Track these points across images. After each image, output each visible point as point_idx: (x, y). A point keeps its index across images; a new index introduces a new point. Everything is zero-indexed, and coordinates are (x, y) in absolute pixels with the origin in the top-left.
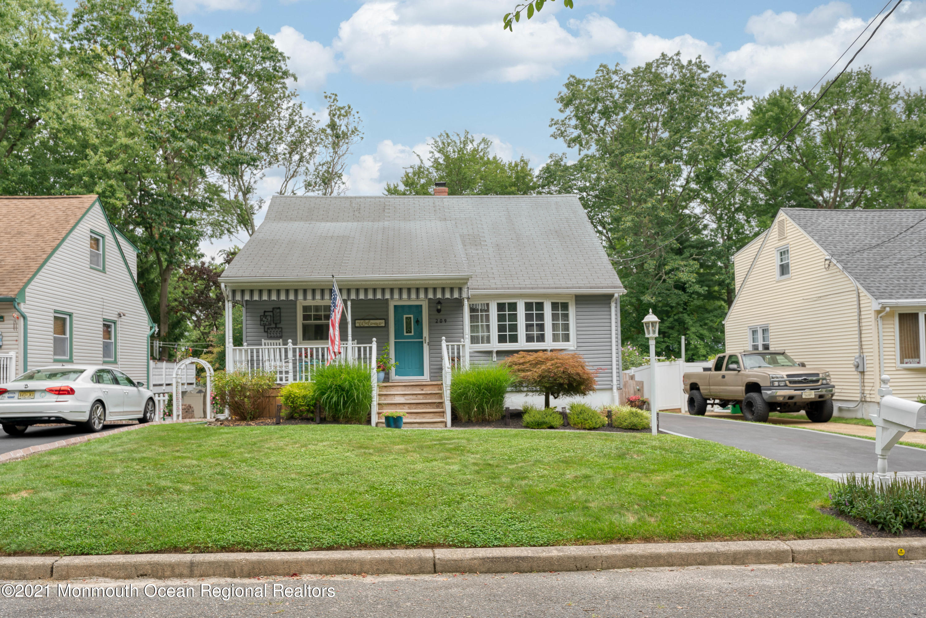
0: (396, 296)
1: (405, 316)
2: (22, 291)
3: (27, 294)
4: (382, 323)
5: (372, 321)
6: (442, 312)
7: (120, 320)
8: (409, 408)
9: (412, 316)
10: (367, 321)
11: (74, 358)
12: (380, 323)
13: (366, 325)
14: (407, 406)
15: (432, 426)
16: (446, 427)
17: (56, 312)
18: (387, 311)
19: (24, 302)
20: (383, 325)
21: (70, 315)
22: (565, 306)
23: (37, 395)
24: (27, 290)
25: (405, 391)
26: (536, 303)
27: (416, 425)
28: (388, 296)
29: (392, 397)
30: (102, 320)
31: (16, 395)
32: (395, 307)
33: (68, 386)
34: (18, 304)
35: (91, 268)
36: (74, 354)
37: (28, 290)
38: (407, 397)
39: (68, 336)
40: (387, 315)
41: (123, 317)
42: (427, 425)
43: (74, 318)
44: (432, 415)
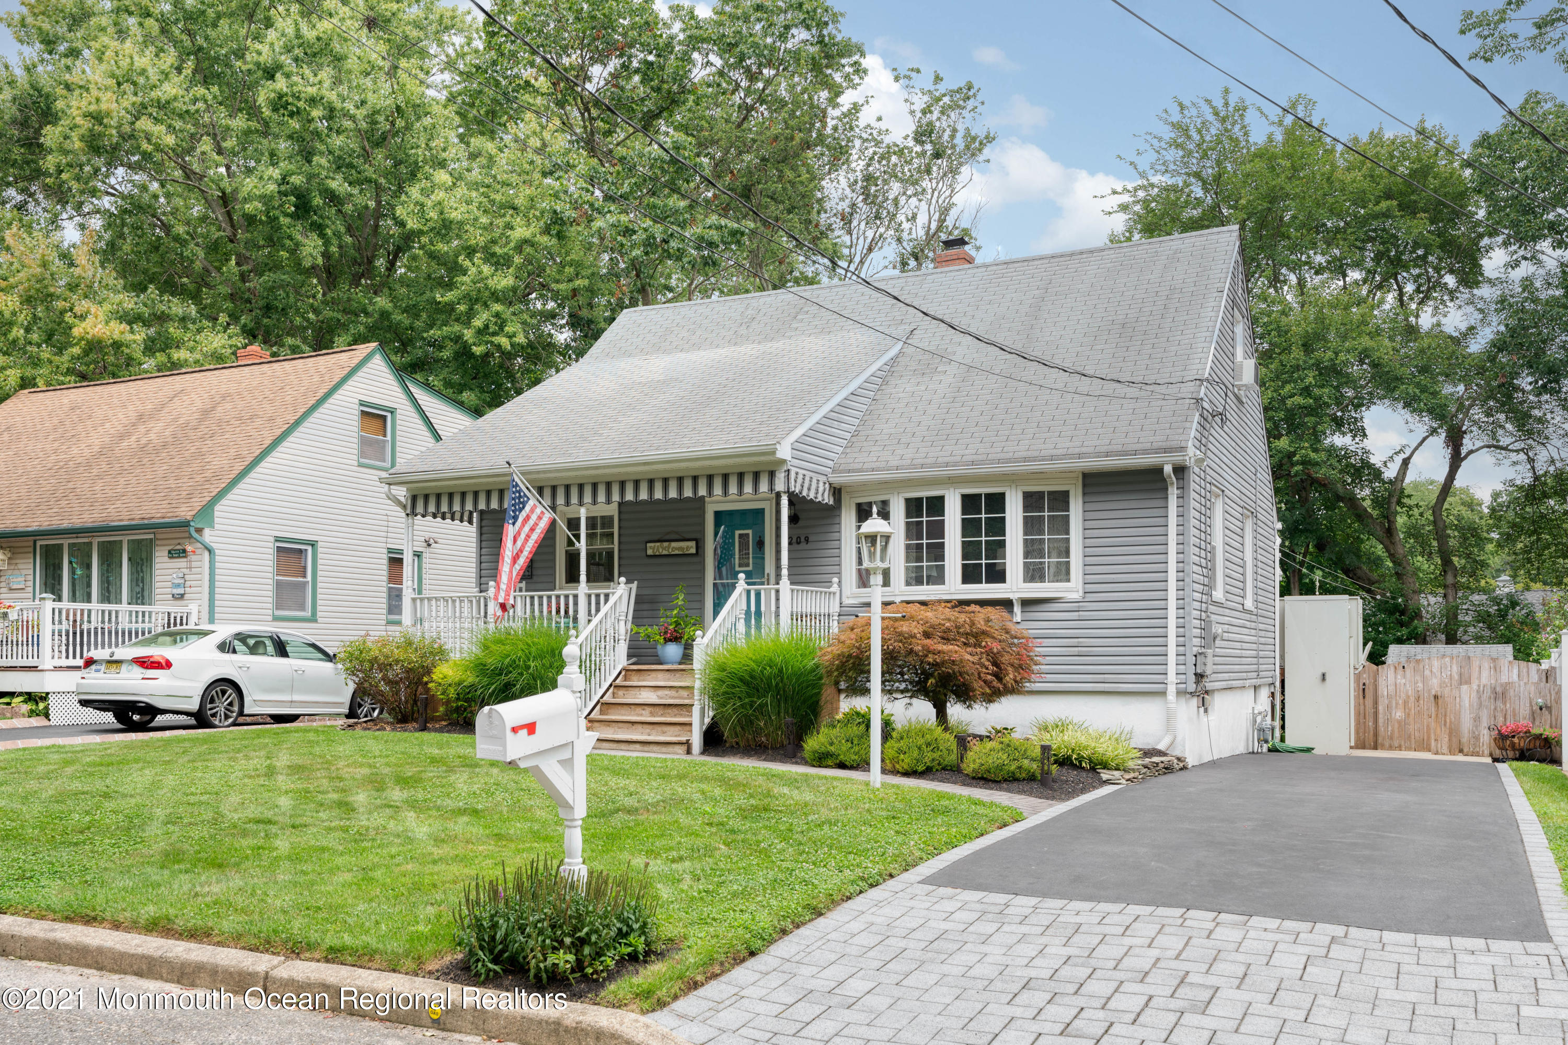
0: (718, 490)
1: (737, 533)
2: (207, 510)
3: (216, 514)
4: (691, 547)
5: (674, 544)
6: (801, 523)
7: (428, 550)
8: (652, 714)
9: (750, 532)
10: (666, 544)
11: (319, 614)
12: (688, 548)
13: (665, 552)
14: (648, 709)
15: (664, 749)
16: (689, 752)
17: (278, 539)
18: (702, 524)
19: (212, 526)
20: (693, 551)
21: (313, 544)
22: (1060, 500)
23: (124, 667)
24: (217, 508)
25: (669, 680)
26: (988, 496)
27: (638, 746)
28: (702, 491)
29: (636, 690)
30: (385, 551)
31: (103, 667)
32: (718, 514)
33: (163, 657)
34: (199, 531)
35: (360, 465)
36: (319, 608)
37: (220, 510)
38: (661, 692)
39: (309, 578)
40: (703, 531)
41: (434, 545)
42: (655, 748)
43: (320, 550)
44: (678, 728)
